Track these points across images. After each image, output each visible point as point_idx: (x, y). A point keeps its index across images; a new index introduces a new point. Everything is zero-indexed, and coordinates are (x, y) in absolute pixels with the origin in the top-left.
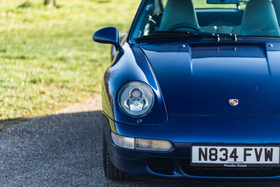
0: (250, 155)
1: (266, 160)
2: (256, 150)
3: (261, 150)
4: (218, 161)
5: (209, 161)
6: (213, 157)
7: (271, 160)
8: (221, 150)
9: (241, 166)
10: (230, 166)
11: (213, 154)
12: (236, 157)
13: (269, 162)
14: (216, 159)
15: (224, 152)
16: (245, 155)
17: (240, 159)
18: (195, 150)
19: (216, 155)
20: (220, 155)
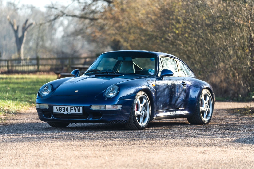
0: (72, 110)
1: (78, 112)
2: (74, 108)
3: (76, 108)
4: (62, 112)
5: (59, 112)
6: (60, 110)
7: (80, 112)
8: (63, 108)
9: (69, 114)
10: (66, 114)
11: (60, 109)
12: (68, 110)
13: (79, 113)
14: (61, 111)
15: (64, 108)
16: (71, 110)
17: (69, 111)
18: (54, 107)
19: (61, 109)
20: (63, 109)
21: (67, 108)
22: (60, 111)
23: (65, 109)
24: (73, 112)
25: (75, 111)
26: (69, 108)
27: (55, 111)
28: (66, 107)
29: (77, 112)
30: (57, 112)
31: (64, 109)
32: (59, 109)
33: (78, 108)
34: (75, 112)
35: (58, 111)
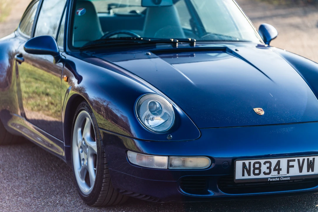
0: (293, 166)
1: (308, 171)
2: (299, 160)
4: (262, 176)
5: (252, 176)
6: (257, 171)
7: (313, 171)
8: (265, 163)
10: (274, 180)
12: (279, 170)
13: (311, 173)
15: (268, 165)
16: (289, 167)
19: (259, 169)
20: (264, 168)
21: (278, 163)
22: (255, 174)
23: (272, 168)
24: (295, 172)
25: (301, 169)
26: (284, 162)
27: (239, 175)
28: (274, 161)
29: (305, 172)
30: (246, 177)
31: (268, 168)
32: (252, 169)
33: (308, 159)
34: (301, 171)
35: (249, 175)
